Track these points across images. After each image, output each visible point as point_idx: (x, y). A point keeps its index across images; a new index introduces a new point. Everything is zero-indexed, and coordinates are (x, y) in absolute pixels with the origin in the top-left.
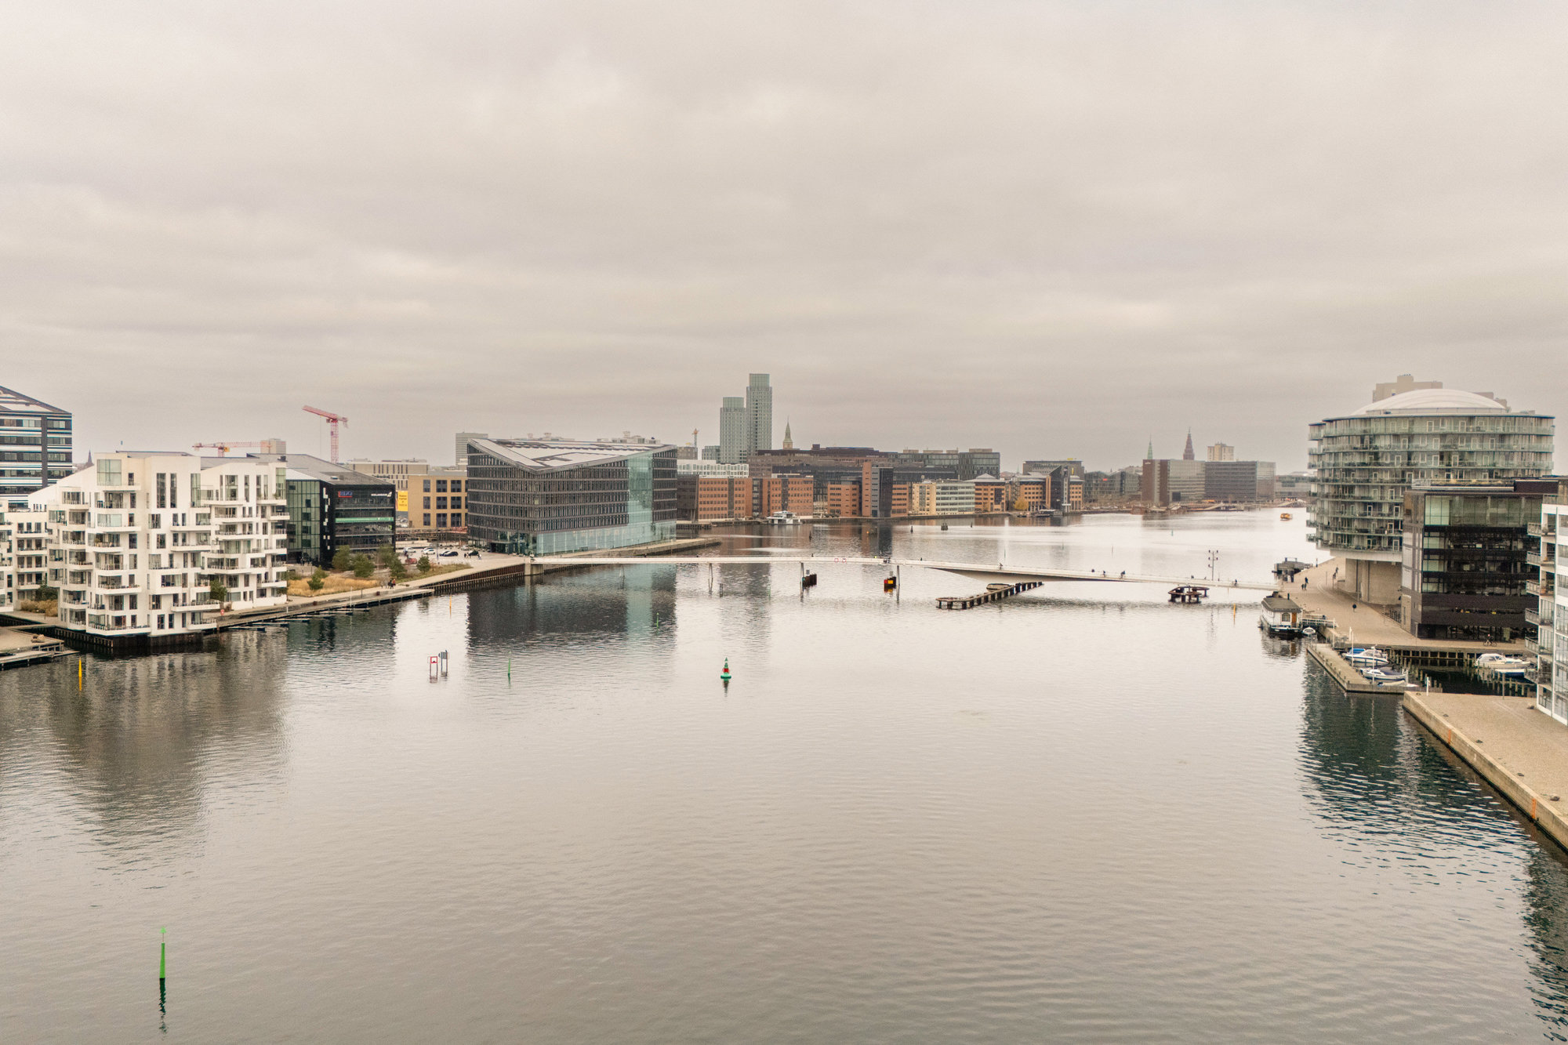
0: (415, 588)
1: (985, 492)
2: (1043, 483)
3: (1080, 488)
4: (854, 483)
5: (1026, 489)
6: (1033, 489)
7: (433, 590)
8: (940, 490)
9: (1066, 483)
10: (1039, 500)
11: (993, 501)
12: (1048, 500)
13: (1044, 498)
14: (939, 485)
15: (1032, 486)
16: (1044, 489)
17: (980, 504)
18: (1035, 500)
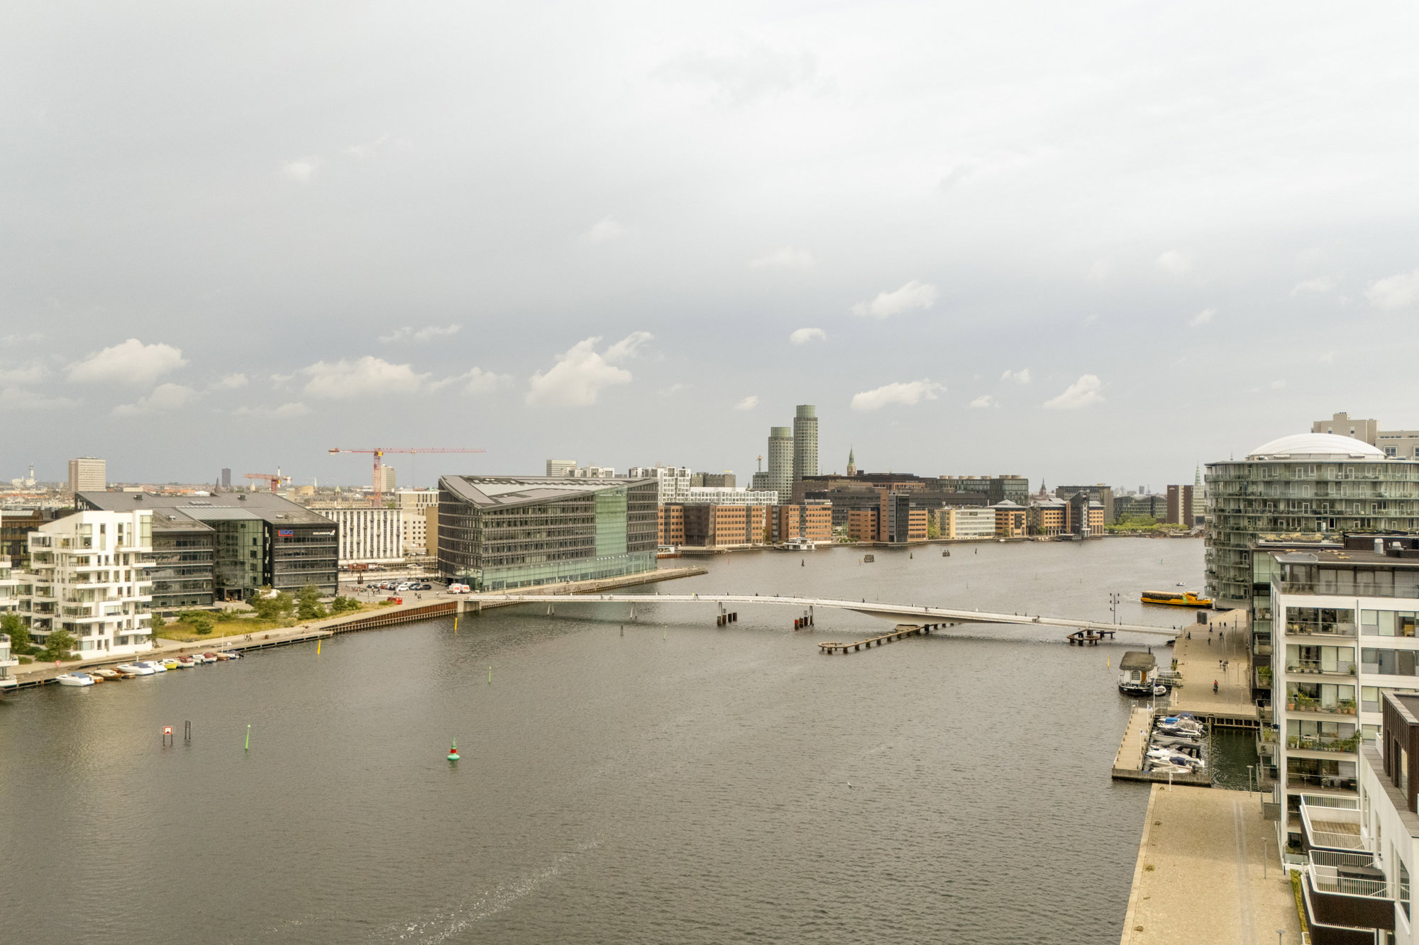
0: (315, 630)
1: (1006, 517)
2: (1063, 509)
3: (1101, 513)
4: (873, 509)
5: (1047, 514)
6: (1054, 514)
7: (332, 632)
8: (959, 516)
9: (1085, 508)
10: (1060, 525)
11: (1013, 526)
12: (1069, 524)
13: (1065, 523)
14: (960, 511)
15: (1052, 512)
16: (1065, 514)
17: (1001, 528)
18: (1053, 525)
